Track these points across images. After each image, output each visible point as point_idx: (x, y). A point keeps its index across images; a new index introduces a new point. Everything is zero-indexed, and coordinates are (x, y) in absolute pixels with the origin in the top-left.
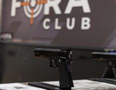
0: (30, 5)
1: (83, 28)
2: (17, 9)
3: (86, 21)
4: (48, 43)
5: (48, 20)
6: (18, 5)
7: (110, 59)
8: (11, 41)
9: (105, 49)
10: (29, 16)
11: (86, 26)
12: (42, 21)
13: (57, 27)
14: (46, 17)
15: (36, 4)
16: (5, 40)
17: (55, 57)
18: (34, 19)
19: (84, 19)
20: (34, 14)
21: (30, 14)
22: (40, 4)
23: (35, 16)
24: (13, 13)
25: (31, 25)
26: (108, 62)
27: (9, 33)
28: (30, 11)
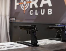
0: (23, 4)
1: (49, 14)
2: (17, 6)
3: (50, 10)
4: (32, 22)
5: (32, 11)
6: (18, 4)
7: (58, 29)
8: (15, 21)
9: (56, 24)
10: (23, 9)
11: (50, 13)
12: (29, 11)
13: (36, 14)
14: (31, 9)
15: (26, 3)
16: (12, 21)
17: (29, 29)
18: (25, 10)
19: (49, 10)
20: (25, 8)
21: (23, 8)
22: (28, 3)
23: (26, 9)
24: (16, 8)
25: (24, 13)
26: (57, 30)
27: (14, 18)
28: (23, 7)
